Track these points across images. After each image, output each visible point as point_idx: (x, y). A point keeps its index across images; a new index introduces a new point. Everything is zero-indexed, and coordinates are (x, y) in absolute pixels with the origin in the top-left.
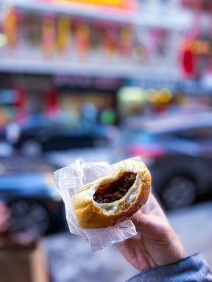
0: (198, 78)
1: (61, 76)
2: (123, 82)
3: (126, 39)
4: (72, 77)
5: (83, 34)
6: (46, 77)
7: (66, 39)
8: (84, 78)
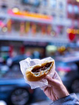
0: (75, 42)
1: (26, 42)
2: (48, 44)
3: (49, 29)
4: (30, 42)
5: (34, 27)
6: (21, 42)
7: (28, 29)
8: (34, 42)
